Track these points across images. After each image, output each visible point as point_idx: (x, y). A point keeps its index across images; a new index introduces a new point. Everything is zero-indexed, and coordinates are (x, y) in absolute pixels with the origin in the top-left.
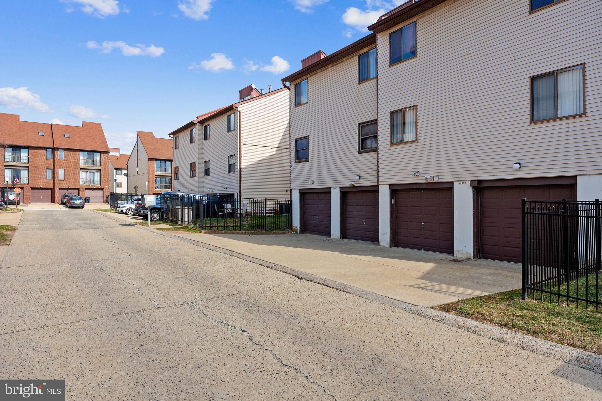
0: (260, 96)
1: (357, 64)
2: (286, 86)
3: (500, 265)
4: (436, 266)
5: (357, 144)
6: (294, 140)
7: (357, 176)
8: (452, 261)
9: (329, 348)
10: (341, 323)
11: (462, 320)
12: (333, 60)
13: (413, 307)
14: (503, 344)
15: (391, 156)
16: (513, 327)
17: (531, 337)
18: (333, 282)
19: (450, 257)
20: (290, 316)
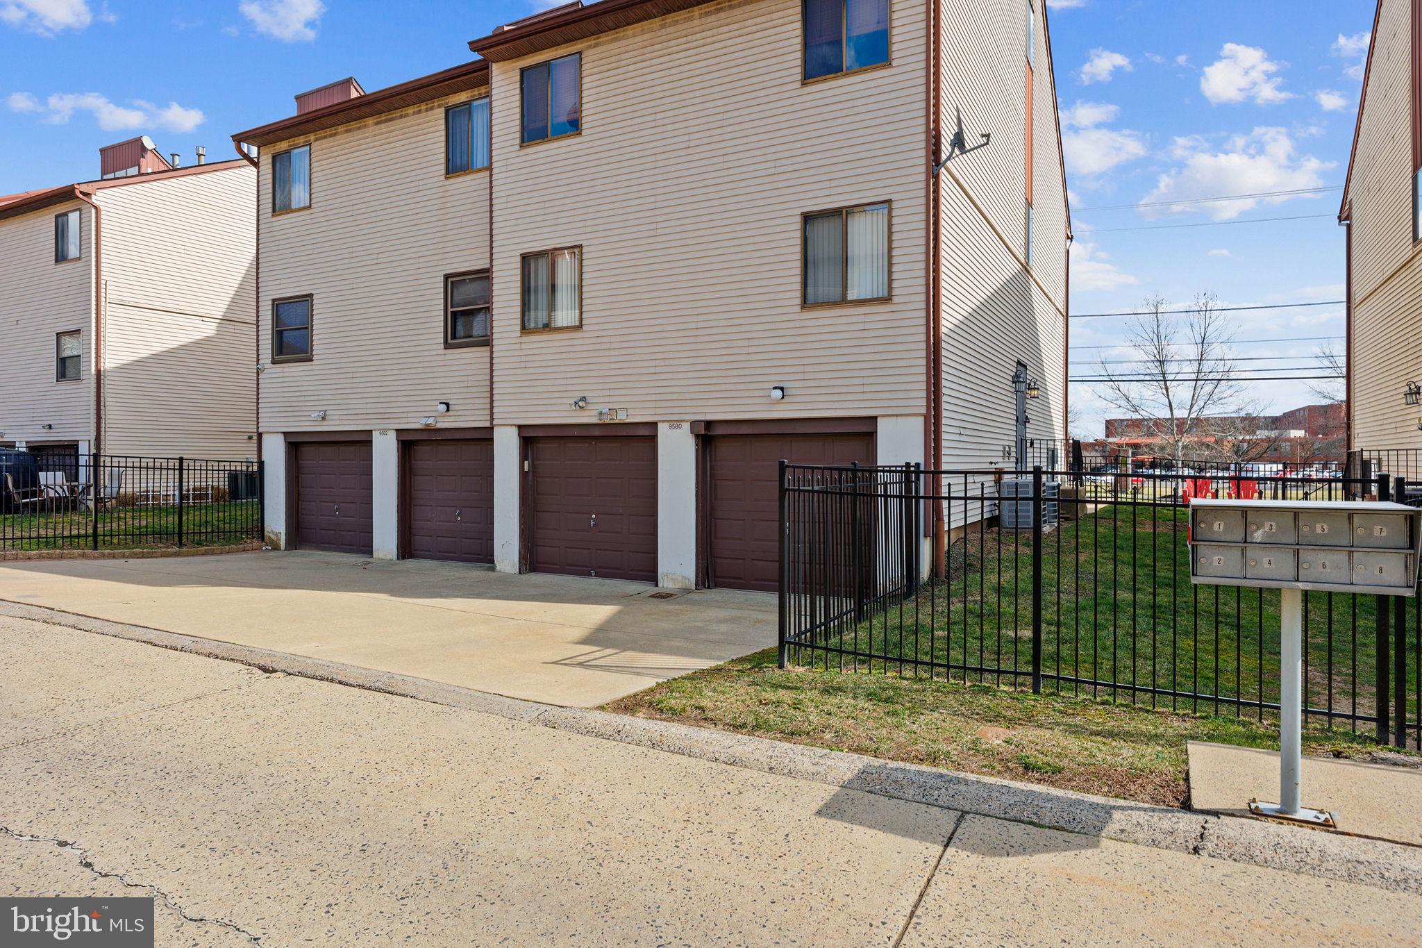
0: (170, 171)
1: (443, 127)
2: (246, 157)
3: (747, 600)
4: (619, 612)
5: (442, 324)
6: (270, 303)
7: (441, 403)
8: (653, 596)
9: (330, 848)
10: (372, 775)
11: (658, 727)
12: (379, 106)
13: (555, 711)
14: (735, 768)
15: (523, 359)
16: (758, 727)
17: (786, 745)
18: (360, 671)
19: (652, 590)
20: (226, 777)
